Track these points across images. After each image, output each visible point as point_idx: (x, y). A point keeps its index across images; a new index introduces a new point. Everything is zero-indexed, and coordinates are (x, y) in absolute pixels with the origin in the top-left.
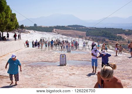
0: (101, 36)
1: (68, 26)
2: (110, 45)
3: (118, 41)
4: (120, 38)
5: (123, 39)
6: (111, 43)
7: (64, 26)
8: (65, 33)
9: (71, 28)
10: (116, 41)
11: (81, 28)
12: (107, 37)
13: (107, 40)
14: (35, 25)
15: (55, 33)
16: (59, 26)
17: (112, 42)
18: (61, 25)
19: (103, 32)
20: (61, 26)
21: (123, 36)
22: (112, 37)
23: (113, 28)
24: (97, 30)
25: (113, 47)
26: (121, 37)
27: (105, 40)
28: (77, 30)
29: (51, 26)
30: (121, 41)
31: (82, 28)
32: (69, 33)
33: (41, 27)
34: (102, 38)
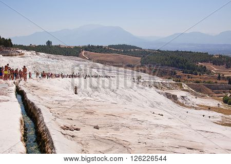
0: (169, 66)
1: (110, 46)
2: (184, 82)
3: (200, 75)
4: (204, 70)
5: (209, 72)
6: (186, 78)
7: (101, 47)
8: (102, 58)
9: (113, 49)
10: (196, 74)
11: (132, 50)
12: (179, 68)
13: (179, 73)
14: (49, 43)
15: (84, 58)
16: (92, 46)
17: (189, 78)
18: (96, 44)
19: (172, 58)
21: (209, 66)
22: (189, 68)
23: (191, 52)
24: (161, 55)
25: (189, 85)
26: (205, 67)
27: (175, 73)
28: (125, 53)
29: (77, 46)
30: (205, 76)
31: (134, 51)
32: (109, 59)
33: (58, 47)
34: (170, 69)
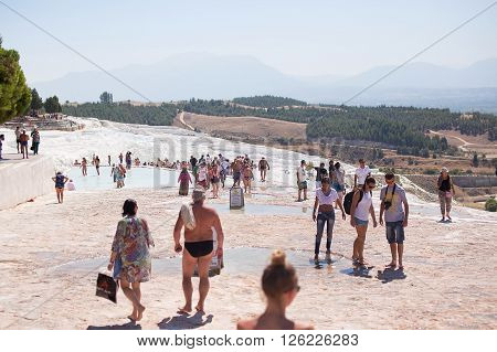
0: (367, 139)
1: (237, 101)
2: (402, 173)
3: (434, 157)
4: (442, 146)
5: (454, 151)
6: (405, 164)
7: (220, 102)
8: (223, 127)
9: (246, 107)
10: (426, 156)
11: (287, 107)
12: (391, 143)
13: (390, 154)
14: (106, 96)
15: (185, 127)
16: (200, 102)
17: (411, 163)
18: (207, 97)
19: (372, 123)
20: (209, 100)
21: (454, 138)
22: (410, 141)
23: (411, 108)
24: (350, 117)
25: (413, 179)
26: (444, 140)
27: (381, 155)
28: (272, 114)
29: (167, 101)
30: (446, 158)
31: (291, 109)
32: (238, 128)
33: (127, 106)
34: (370, 146)
